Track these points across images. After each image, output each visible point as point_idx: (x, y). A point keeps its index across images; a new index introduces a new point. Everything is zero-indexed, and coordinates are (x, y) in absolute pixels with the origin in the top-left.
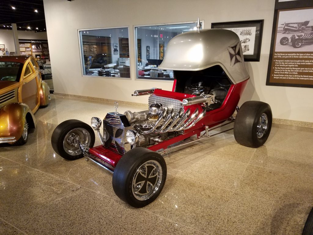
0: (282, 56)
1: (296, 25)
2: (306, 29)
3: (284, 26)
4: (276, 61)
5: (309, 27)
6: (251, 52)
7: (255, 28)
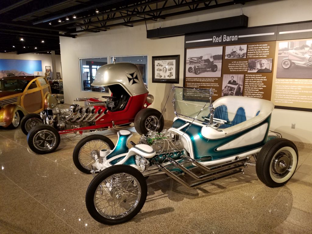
0: (190, 80)
1: (196, 59)
2: (201, 61)
3: (189, 59)
4: (187, 83)
5: (203, 60)
6: (174, 77)
7: (175, 60)
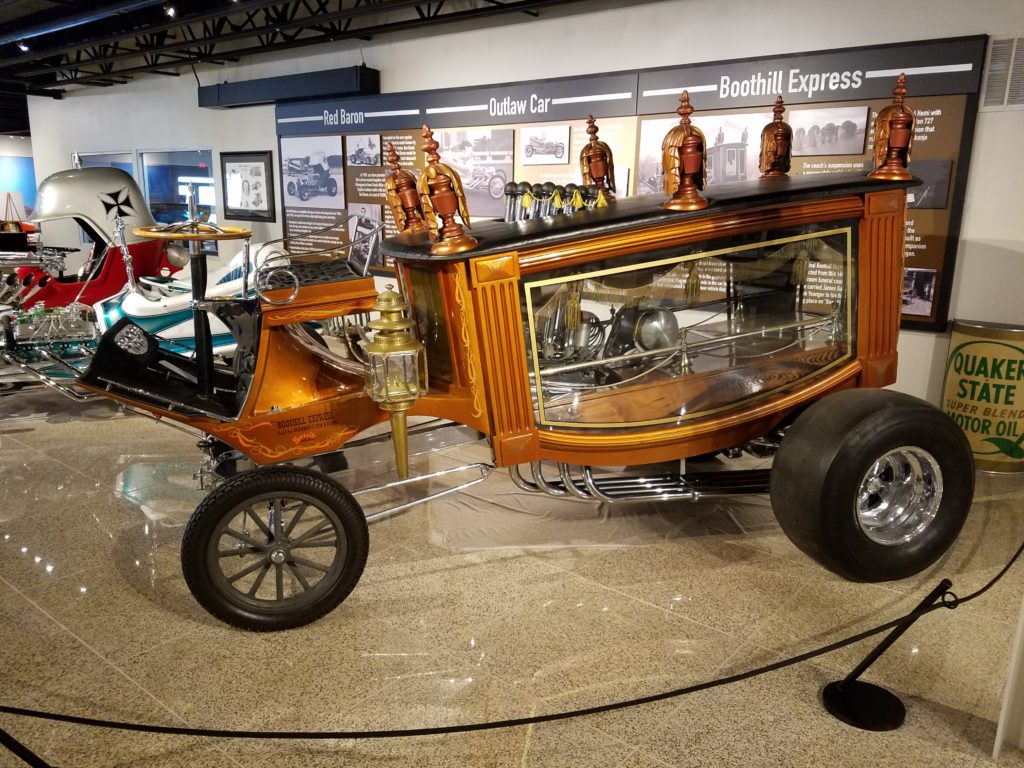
3: (287, 163)
6: (264, 206)
7: (263, 164)
